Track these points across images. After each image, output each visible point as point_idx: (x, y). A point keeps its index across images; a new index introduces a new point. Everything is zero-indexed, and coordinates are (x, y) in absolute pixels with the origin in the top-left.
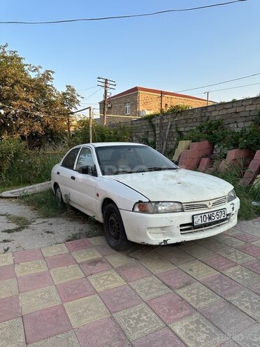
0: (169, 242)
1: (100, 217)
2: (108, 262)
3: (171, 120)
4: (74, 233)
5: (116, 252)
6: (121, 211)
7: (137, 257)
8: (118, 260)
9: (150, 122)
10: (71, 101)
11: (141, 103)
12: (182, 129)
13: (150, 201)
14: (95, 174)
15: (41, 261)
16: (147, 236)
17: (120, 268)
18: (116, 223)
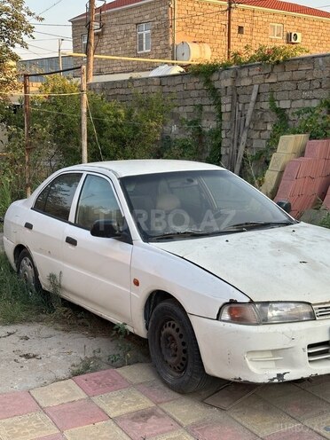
0: (287, 378)
1: (139, 327)
2: (171, 417)
3: (260, 79)
4: (83, 357)
5: (177, 395)
6: (192, 319)
7: (223, 405)
8: (186, 411)
9: (208, 82)
10: (13, 26)
11: (178, 25)
12: (284, 105)
13: (251, 302)
14: (126, 238)
15: (40, 416)
16: (247, 367)
17: (194, 426)
18: (179, 341)
